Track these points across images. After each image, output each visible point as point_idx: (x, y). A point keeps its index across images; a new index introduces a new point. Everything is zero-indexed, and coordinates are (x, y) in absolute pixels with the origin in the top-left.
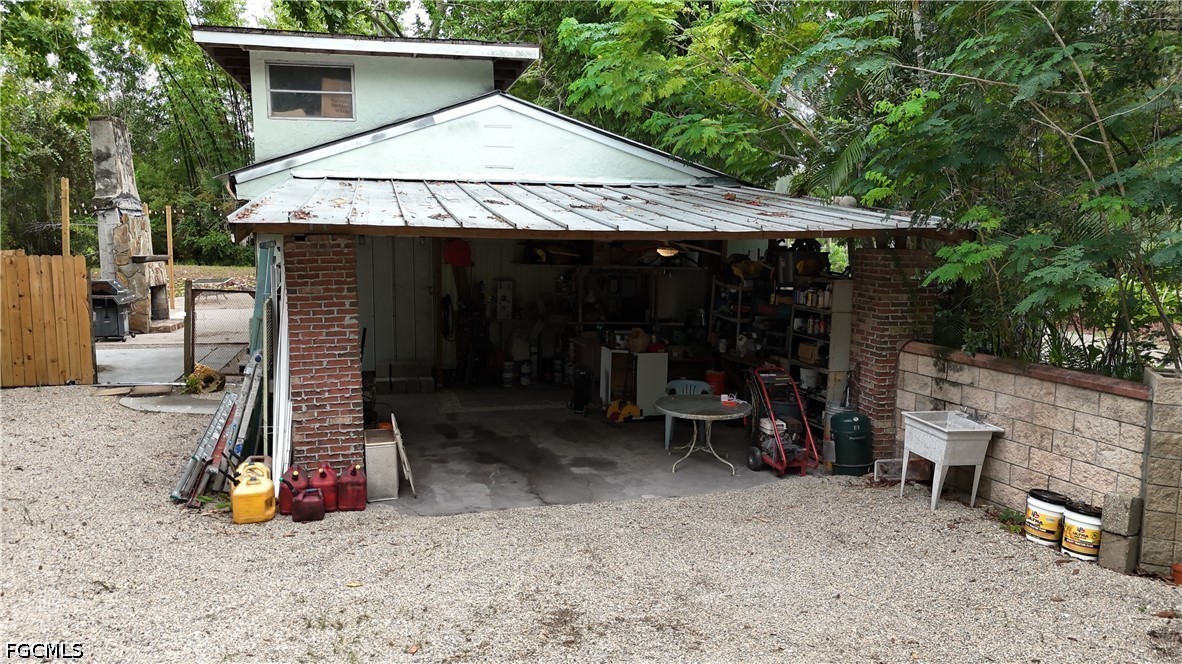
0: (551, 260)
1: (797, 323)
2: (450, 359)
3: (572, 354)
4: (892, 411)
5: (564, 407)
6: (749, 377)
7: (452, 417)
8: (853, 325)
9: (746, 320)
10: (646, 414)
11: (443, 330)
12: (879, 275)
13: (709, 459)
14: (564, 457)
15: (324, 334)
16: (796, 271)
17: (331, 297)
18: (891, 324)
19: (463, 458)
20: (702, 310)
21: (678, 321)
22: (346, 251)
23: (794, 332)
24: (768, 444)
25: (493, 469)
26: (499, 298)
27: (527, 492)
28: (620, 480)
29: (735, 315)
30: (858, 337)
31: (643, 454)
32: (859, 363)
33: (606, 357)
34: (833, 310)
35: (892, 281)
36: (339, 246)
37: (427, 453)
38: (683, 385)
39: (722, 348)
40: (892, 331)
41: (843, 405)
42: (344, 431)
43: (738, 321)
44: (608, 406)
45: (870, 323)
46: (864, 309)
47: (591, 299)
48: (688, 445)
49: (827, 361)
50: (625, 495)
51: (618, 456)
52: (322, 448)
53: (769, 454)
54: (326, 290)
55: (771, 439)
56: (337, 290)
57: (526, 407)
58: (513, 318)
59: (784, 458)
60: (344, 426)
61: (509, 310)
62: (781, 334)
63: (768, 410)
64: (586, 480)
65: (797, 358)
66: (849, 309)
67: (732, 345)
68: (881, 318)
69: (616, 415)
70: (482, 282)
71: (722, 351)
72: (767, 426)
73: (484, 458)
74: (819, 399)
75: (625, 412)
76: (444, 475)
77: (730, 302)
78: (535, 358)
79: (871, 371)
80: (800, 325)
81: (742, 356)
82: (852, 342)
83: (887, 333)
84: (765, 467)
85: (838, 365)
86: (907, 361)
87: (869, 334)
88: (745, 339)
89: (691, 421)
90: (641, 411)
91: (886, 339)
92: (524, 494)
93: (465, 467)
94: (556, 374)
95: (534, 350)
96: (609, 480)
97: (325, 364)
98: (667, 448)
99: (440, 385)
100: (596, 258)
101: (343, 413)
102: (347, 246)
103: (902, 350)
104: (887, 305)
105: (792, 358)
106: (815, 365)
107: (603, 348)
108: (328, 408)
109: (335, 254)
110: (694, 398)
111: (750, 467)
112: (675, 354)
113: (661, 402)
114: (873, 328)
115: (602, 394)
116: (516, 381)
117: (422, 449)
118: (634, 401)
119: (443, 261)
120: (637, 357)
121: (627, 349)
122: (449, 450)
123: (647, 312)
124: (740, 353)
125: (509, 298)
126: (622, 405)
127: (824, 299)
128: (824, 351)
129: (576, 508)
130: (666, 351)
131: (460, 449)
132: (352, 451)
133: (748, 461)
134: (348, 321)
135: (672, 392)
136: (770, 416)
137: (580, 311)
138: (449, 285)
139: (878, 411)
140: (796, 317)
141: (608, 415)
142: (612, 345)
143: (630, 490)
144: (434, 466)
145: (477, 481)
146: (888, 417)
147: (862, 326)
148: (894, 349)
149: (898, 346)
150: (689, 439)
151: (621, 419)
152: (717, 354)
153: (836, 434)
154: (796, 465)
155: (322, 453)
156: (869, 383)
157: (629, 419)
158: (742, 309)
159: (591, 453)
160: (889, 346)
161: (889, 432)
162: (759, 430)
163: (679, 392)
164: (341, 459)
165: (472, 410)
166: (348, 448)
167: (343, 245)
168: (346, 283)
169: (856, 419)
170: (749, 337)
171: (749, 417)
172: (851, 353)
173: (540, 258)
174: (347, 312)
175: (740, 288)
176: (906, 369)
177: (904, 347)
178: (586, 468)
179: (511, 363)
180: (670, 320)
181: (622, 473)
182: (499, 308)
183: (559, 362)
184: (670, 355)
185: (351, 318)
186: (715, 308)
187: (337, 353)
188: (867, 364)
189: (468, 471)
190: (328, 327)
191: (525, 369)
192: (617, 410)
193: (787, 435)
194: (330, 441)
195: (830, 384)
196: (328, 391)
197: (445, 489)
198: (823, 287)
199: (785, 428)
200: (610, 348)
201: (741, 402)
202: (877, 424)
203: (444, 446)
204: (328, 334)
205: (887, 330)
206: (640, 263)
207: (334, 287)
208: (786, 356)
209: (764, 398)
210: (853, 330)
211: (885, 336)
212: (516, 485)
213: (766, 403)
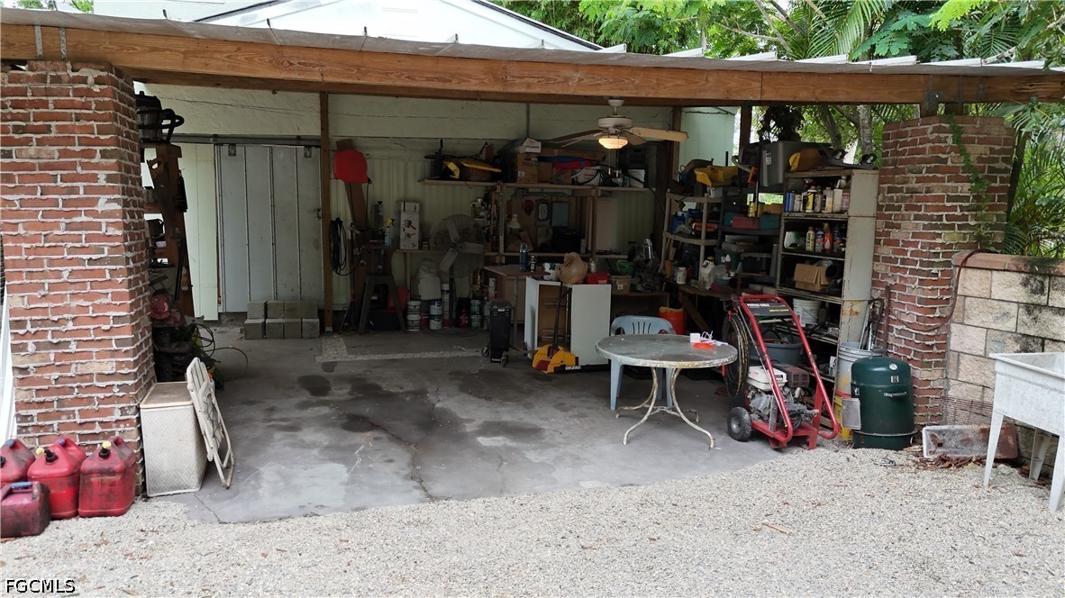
0: (465, 176)
1: (789, 238)
2: (342, 298)
3: (491, 291)
4: (943, 355)
5: (479, 354)
6: (730, 308)
7: (329, 367)
8: (877, 234)
9: (712, 242)
10: (583, 362)
11: (333, 262)
12: (927, 155)
13: (673, 423)
14: (469, 421)
15: (63, 226)
16: (788, 168)
17: (73, 166)
18: (945, 227)
19: (325, 423)
20: (648, 241)
21: (619, 254)
22: (97, 89)
23: (785, 250)
24: (761, 402)
25: (363, 439)
26: (402, 223)
27: (406, 477)
28: (547, 456)
29: (698, 236)
30: (886, 251)
31: (581, 416)
32: (888, 288)
33: (532, 289)
34: (851, 212)
35: (949, 163)
36: (84, 80)
37: (276, 416)
38: (630, 323)
39: (680, 277)
40: (946, 237)
41: (865, 347)
42: (103, 384)
43: (702, 243)
44: (534, 353)
45: (909, 227)
46: (899, 208)
47: (515, 225)
48: (644, 405)
49: (840, 286)
50: (554, 481)
51: (546, 419)
52: (63, 413)
53: (761, 418)
54: (63, 154)
55: (765, 396)
56: (83, 154)
57: (430, 355)
58: (421, 247)
59: (788, 423)
60: (102, 376)
61: (415, 238)
62: (765, 256)
63: (762, 355)
64: (498, 456)
65: (792, 285)
66: (872, 211)
67: (693, 274)
68: (931, 218)
69: (544, 365)
70: (380, 203)
71: (679, 282)
72: (760, 377)
73: (355, 423)
74: (825, 339)
75: (556, 360)
76: (288, 449)
77: (690, 219)
78: (446, 297)
79: (912, 298)
80: (793, 241)
81: (708, 288)
82: (876, 258)
83: (939, 241)
84: (757, 436)
85: (855, 291)
86: (970, 282)
87: (907, 244)
88: (711, 265)
89: (649, 369)
90: (577, 359)
91: (938, 249)
92: (399, 482)
93: (323, 438)
94: (473, 317)
95: (446, 287)
96: (532, 456)
97: (66, 274)
98: (613, 408)
99: (329, 329)
100: (521, 174)
101: (100, 355)
102: (98, 81)
103: (964, 265)
104: (940, 198)
105: (781, 286)
106: (823, 292)
107: (529, 280)
108: (73, 348)
109: (77, 92)
110: (652, 338)
111: (731, 434)
112: (620, 287)
113: (604, 344)
114: (914, 235)
115: (527, 339)
116: (425, 324)
117: (272, 410)
118: (568, 346)
119: (332, 177)
120: (571, 289)
121: (558, 280)
122: (309, 412)
123: (583, 242)
124: (705, 283)
125: (416, 224)
126: (550, 353)
127: (834, 200)
128: (836, 272)
129: (477, 505)
130: (608, 283)
131: (325, 410)
132: (117, 416)
133: (730, 427)
134: (103, 204)
135: (619, 331)
136: (765, 362)
137: (502, 238)
138: (341, 206)
139: (923, 356)
140: (787, 229)
141: (534, 365)
142: (539, 276)
143: (563, 474)
144: (278, 435)
145: (333, 460)
146: (937, 364)
147: (895, 234)
148: (948, 264)
149: (956, 259)
150: (646, 394)
151: (550, 369)
152: (672, 287)
153: (862, 390)
154: (802, 433)
155: (64, 419)
156: (906, 315)
157: (561, 370)
158: (707, 227)
159: (510, 414)
160: (941, 259)
161: (937, 385)
162: (746, 386)
163: (629, 331)
164: (98, 429)
165: (360, 358)
166: (109, 412)
167: (91, 80)
168: (97, 142)
169: (893, 367)
170: (717, 263)
171: (732, 367)
172: (875, 274)
173: (452, 173)
174: (102, 190)
175: (704, 200)
176: (968, 293)
177: (966, 260)
178: (500, 438)
179: (418, 303)
180: (611, 252)
181: (553, 446)
182: (402, 235)
183: (477, 302)
184: (614, 288)
185: (109, 201)
186: (671, 230)
187: (86, 257)
188: (904, 288)
189: (326, 444)
190: (69, 214)
191: (435, 310)
192: (545, 358)
193: (787, 390)
194: (78, 401)
195: (844, 318)
196: (73, 319)
197: (279, 473)
198: (829, 183)
199: (785, 380)
200: (537, 279)
201: (719, 343)
202: (920, 374)
203: (304, 406)
204: (69, 226)
205: (939, 236)
206: (574, 182)
207: (78, 148)
208: (772, 285)
209: (756, 339)
210: (877, 242)
211: (936, 245)
212: (392, 464)
213: (759, 346)
